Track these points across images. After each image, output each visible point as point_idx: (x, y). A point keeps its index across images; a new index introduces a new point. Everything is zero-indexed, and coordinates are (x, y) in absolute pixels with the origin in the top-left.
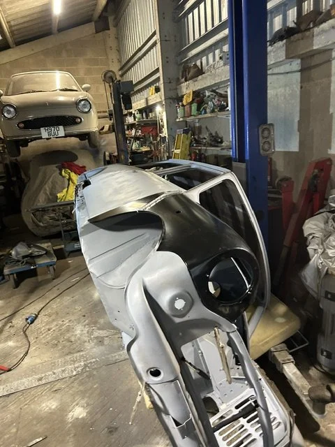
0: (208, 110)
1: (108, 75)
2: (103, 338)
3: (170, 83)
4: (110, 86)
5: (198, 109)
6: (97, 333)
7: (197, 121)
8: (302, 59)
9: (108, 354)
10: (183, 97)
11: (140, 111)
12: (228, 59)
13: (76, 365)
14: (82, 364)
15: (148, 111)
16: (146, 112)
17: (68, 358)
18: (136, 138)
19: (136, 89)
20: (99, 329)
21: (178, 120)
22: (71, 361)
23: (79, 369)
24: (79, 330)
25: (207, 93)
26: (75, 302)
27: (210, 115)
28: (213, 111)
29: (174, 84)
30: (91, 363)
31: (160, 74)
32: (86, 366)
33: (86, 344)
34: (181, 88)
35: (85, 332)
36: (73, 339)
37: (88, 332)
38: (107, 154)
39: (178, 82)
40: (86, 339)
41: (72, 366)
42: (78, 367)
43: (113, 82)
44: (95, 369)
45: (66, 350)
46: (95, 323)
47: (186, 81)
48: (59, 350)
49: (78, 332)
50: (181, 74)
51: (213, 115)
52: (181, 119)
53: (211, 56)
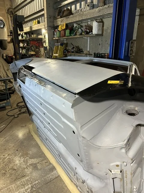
0: (78, 34)
1: (10, 10)
2: (36, 164)
3: (50, 18)
4: (11, 17)
5: (70, 33)
6: (31, 161)
7: (65, 40)
8: (140, 9)
9: (45, 176)
10: (58, 26)
11: (26, 33)
12: (91, 6)
13: (26, 188)
14: (30, 186)
15: (30, 33)
16: (29, 34)
17: (18, 183)
18: (23, 48)
19: (26, 20)
20: (31, 158)
21: (54, 39)
22: (21, 185)
23: (29, 190)
24: (18, 161)
25: (75, 25)
26: (7, 141)
27: (79, 36)
28: (81, 34)
29: (52, 19)
30: (35, 184)
31: (45, 12)
32: (32, 187)
33: (26, 170)
34: (57, 21)
35: (22, 161)
36: (15, 168)
37: (24, 162)
38: (4, 55)
39: (55, 18)
40: (25, 166)
41: (24, 189)
42: (28, 189)
43: (12, 14)
44: (39, 188)
45: (13, 177)
46: (27, 154)
47: (61, 17)
48: (8, 177)
49: (17, 162)
50: (57, 14)
51: (81, 36)
52: (57, 38)
53: (78, 5)
